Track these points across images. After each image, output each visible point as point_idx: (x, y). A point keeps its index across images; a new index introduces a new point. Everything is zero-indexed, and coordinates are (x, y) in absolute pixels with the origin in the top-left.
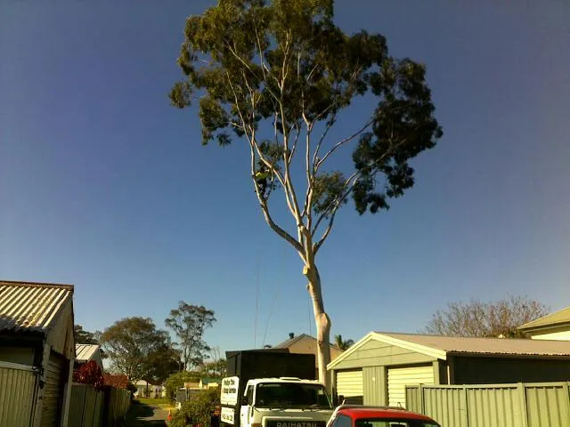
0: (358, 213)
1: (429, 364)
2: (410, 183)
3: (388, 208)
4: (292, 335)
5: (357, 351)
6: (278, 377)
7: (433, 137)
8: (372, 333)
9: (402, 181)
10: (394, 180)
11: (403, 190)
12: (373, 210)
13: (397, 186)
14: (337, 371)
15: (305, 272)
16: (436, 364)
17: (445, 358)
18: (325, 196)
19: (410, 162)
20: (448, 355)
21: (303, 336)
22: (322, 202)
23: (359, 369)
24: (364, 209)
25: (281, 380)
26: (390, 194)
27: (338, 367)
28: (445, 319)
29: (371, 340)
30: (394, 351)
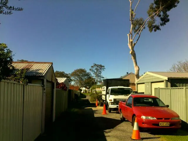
0: (150, 32)
1: (163, 81)
2: (168, 20)
3: (160, 30)
4: (127, 73)
5: (143, 78)
7: (176, 3)
8: (147, 72)
9: (165, 20)
10: (162, 19)
11: (166, 23)
12: (155, 31)
13: (164, 22)
14: (138, 84)
15: (130, 53)
16: (165, 81)
17: (167, 79)
18: (137, 26)
19: (168, 13)
21: (131, 73)
22: (136, 28)
23: (144, 83)
24: (152, 30)
25: (118, 87)
26: (161, 25)
27: (138, 83)
29: (147, 74)
30: (154, 78)
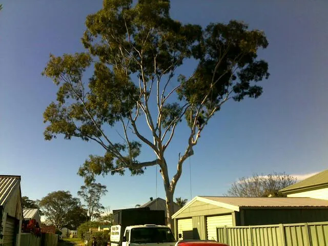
1: (230, 214)
4: (151, 199)
5: (189, 207)
6: (143, 225)
8: (197, 197)
14: (177, 219)
16: (234, 214)
17: (238, 210)
20: (241, 208)
21: (158, 199)
22: (167, 121)
23: (191, 218)
25: (145, 226)
27: (178, 217)
28: (238, 187)
29: (197, 201)
30: (210, 207)
